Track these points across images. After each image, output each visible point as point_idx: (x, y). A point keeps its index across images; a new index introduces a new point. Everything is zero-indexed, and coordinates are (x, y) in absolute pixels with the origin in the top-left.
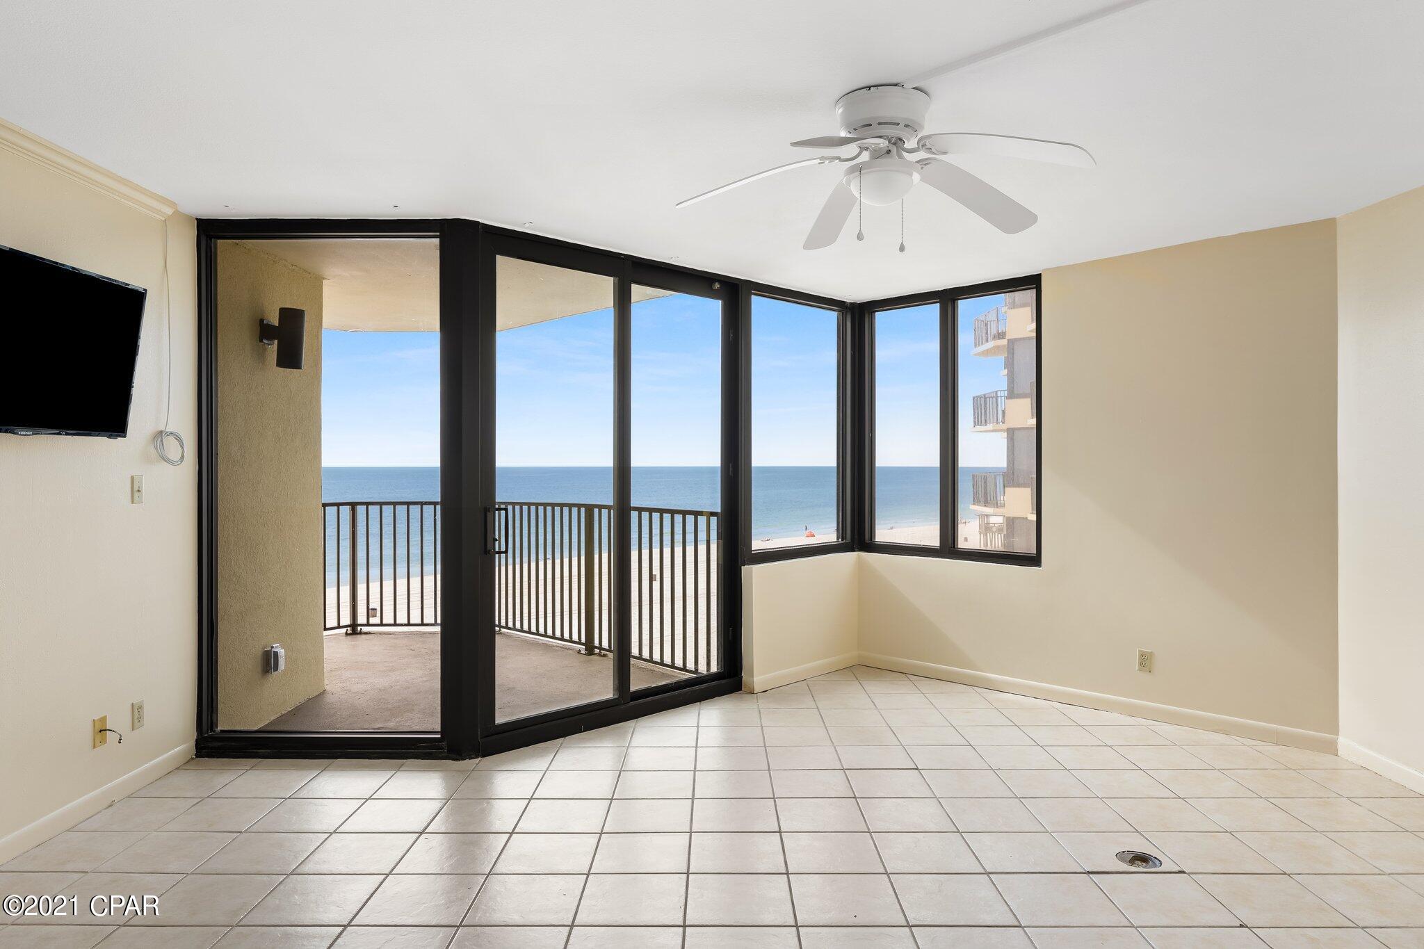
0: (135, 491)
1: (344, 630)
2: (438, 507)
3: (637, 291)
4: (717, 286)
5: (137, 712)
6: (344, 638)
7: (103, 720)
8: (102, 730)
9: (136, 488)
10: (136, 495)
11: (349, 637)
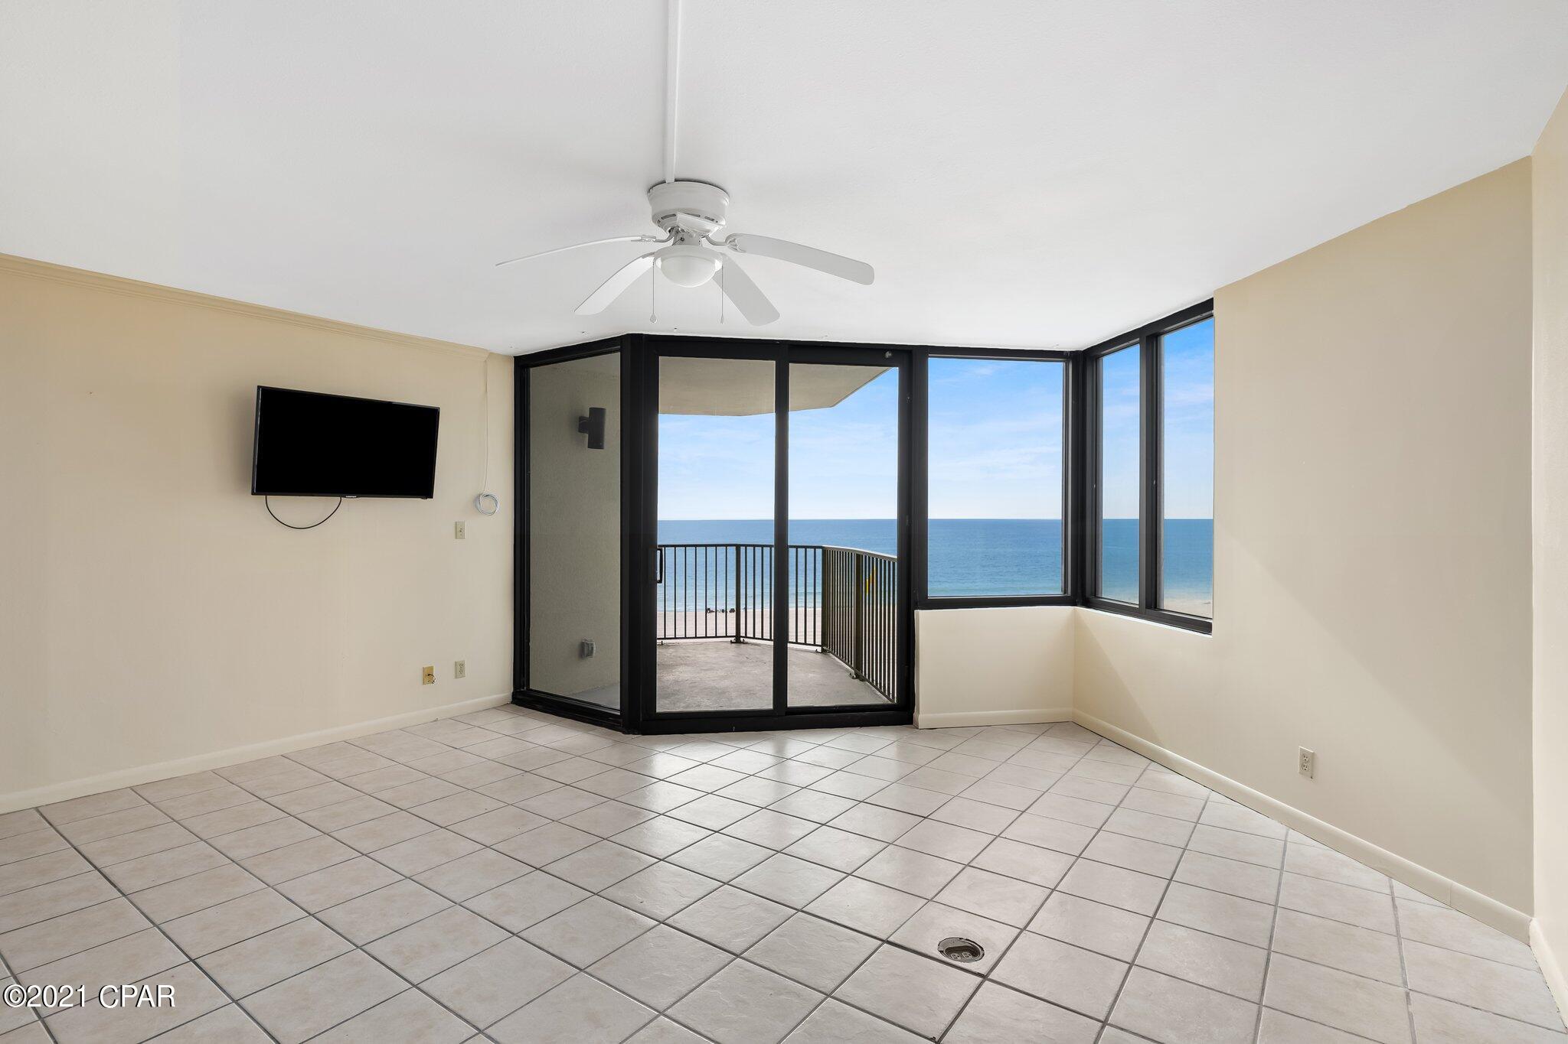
0: (459, 532)
1: (729, 639)
2: (773, 549)
3: (794, 369)
4: (888, 355)
5: (460, 669)
6: (730, 645)
7: (431, 668)
8: (429, 676)
9: (459, 530)
10: (459, 534)
11: (733, 645)
